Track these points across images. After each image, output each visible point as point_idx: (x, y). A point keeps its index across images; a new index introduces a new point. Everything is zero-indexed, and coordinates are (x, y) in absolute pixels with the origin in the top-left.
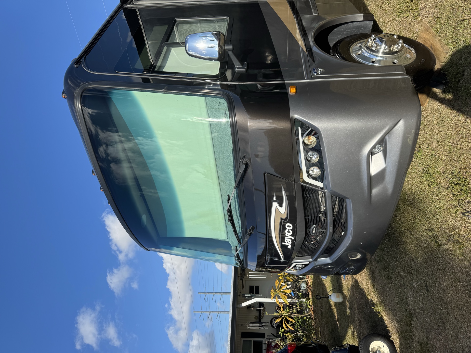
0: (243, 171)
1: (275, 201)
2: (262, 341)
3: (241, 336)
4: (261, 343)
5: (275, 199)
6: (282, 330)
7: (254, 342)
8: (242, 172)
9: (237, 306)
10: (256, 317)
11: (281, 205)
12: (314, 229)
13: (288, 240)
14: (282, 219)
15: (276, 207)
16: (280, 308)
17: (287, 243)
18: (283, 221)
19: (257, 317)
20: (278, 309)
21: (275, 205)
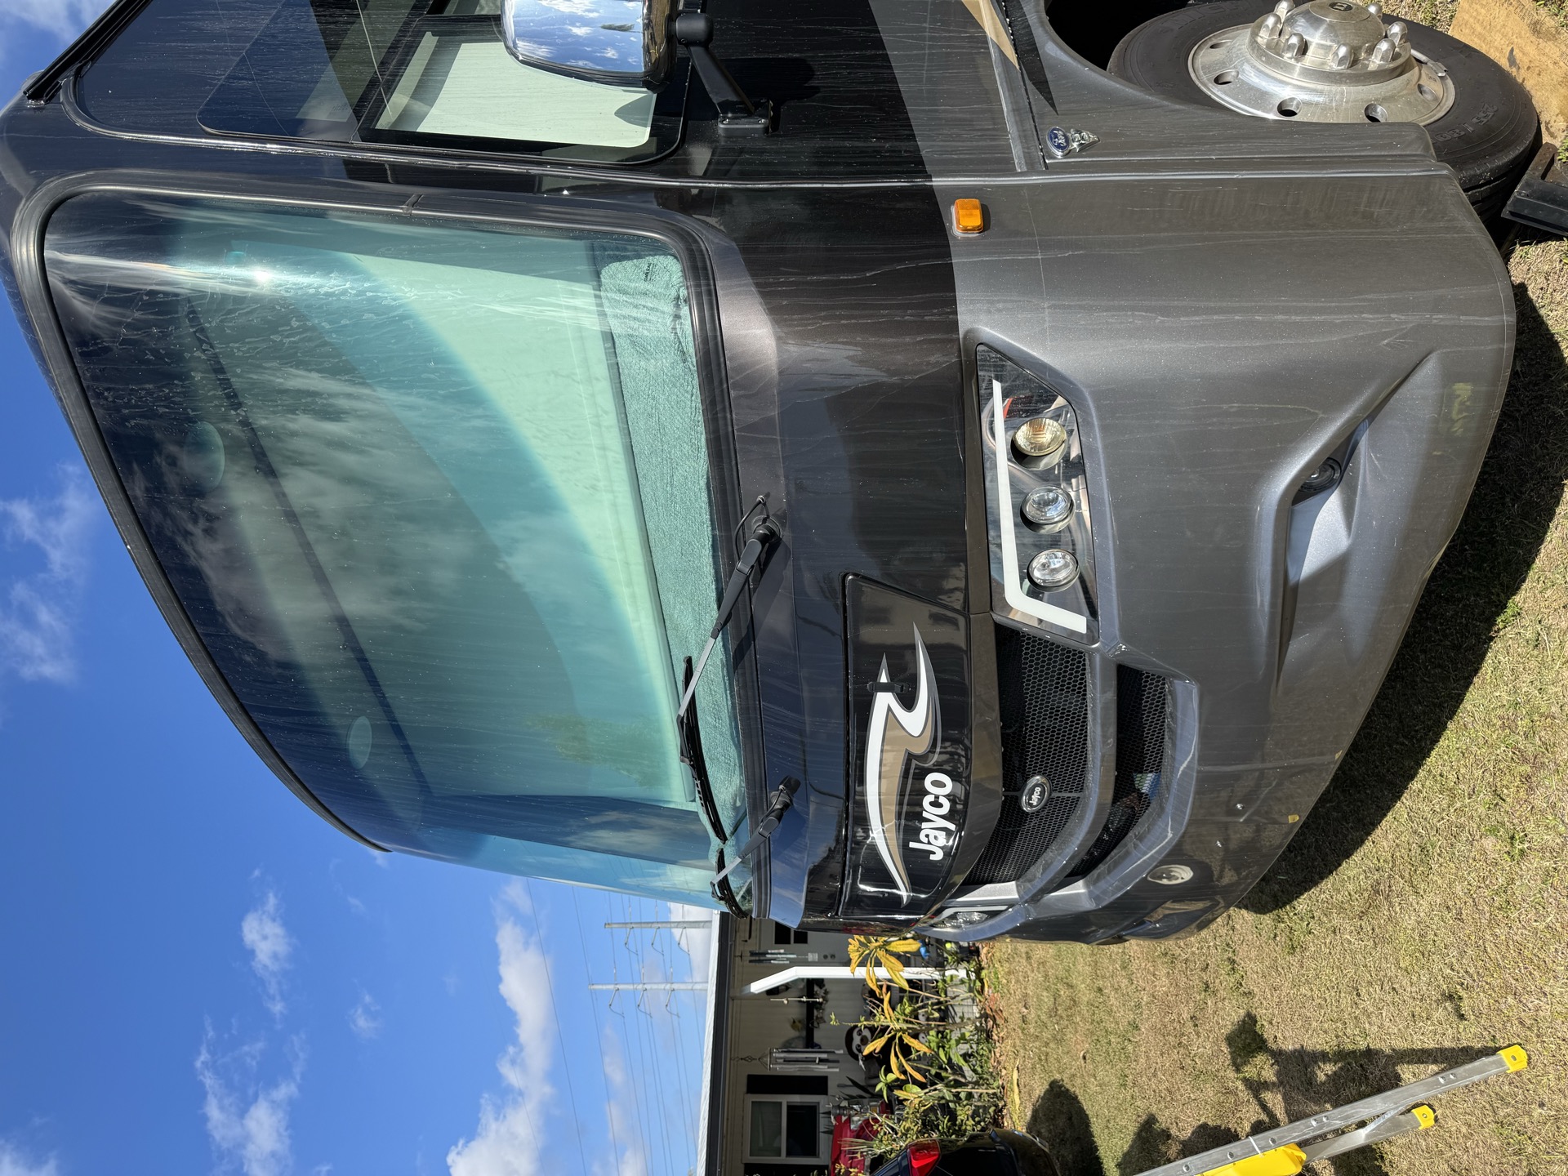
0: (752, 567)
1: (885, 688)
2: (818, 1103)
3: (744, 1089)
4: (812, 1110)
5: (884, 679)
6: (886, 1076)
7: (791, 1108)
8: (747, 570)
9: (731, 994)
10: (797, 1023)
11: (908, 703)
12: (1038, 790)
13: (932, 833)
14: (910, 757)
15: (889, 709)
16: (882, 1001)
17: (929, 843)
18: (914, 762)
19: (800, 1022)
20: (874, 1003)
21: (884, 701)
